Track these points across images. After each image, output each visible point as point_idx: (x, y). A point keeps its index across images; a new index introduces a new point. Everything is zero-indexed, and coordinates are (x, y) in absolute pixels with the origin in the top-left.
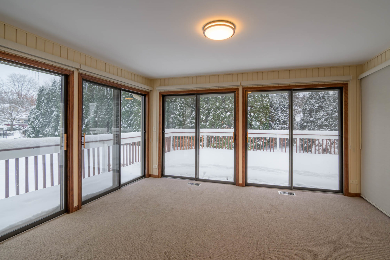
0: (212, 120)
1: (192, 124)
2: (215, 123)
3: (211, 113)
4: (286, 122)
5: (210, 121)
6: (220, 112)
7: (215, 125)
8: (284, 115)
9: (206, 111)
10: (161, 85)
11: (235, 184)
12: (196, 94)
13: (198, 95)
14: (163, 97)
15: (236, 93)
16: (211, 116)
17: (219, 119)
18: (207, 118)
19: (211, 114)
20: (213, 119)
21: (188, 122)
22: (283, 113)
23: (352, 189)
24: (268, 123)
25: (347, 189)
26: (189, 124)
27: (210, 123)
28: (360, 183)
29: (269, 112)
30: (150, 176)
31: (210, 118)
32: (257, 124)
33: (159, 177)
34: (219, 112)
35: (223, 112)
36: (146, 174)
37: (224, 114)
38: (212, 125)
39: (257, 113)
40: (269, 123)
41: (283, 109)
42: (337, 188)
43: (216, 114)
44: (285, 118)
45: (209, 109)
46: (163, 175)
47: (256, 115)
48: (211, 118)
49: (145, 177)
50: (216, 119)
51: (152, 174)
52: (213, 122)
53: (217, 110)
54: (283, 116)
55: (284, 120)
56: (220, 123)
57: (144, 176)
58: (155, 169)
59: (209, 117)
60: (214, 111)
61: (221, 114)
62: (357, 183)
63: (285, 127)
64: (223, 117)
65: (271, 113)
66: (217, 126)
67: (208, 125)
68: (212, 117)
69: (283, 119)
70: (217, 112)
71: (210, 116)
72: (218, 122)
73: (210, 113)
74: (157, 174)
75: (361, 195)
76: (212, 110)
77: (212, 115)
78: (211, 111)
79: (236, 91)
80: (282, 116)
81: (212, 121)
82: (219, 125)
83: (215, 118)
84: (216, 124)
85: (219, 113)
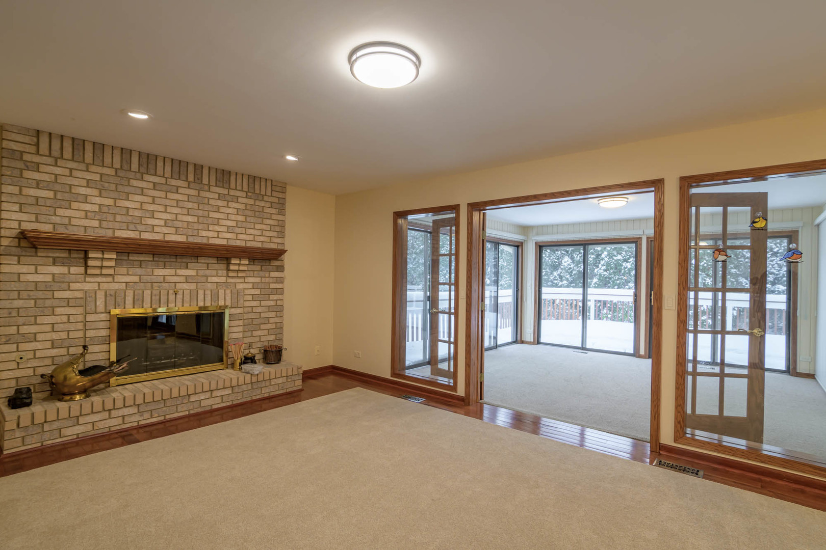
0: (605, 273)
1: (561, 281)
2: (610, 278)
3: (603, 259)
4: (782, 278)
5: (600, 275)
6: (622, 258)
7: (610, 283)
8: (778, 262)
9: (592, 256)
10: (537, 234)
11: (634, 356)
12: (585, 244)
13: (586, 246)
14: (540, 247)
15: (638, 243)
16: (603, 265)
17: (620, 271)
18: (594, 270)
19: (602, 262)
20: (605, 270)
21: (556, 277)
22: (774, 260)
23: (802, 368)
24: (734, 280)
25: (795, 368)
26: (557, 280)
27: (599, 279)
28: (814, 360)
29: (738, 258)
30: (522, 342)
31: (600, 269)
32: (707, 282)
33: (534, 344)
34: (619, 257)
35: (629, 258)
36: (518, 340)
37: (630, 262)
38: (605, 283)
39: (706, 260)
40: (737, 281)
41: (775, 250)
42: (783, 368)
43: (613, 261)
44: (780, 270)
45: (598, 251)
46: (538, 342)
47: (705, 263)
48: (602, 269)
49: (518, 343)
50: (614, 272)
51: (525, 340)
52: (606, 278)
53: (615, 254)
54: (776, 266)
55: (777, 275)
56: (622, 279)
57: (515, 342)
58: (529, 335)
59: (598, 267)
60: (609, 255)
61: (623, 262)
62: (810, 361)
63: (780, 290)
64: (627, 267)
65: (743, 260)
66: (614, 286)
67: (596, 283)
68: (605, 267)
69: (775, 271)
70: (615, 258)
71: (600, 266)
72: (617, 276)
73: (601, 260)
74: (532, 340)
75: (815, 376)
76: (606, 253)
77: (605, 264)
78: (603, 256)
79: (637, 241)
80: (773, 265)
81: (604, 275)
82: (620, 283)
83: (611, 269)
84: (613, 282)
85: (619, 260)
